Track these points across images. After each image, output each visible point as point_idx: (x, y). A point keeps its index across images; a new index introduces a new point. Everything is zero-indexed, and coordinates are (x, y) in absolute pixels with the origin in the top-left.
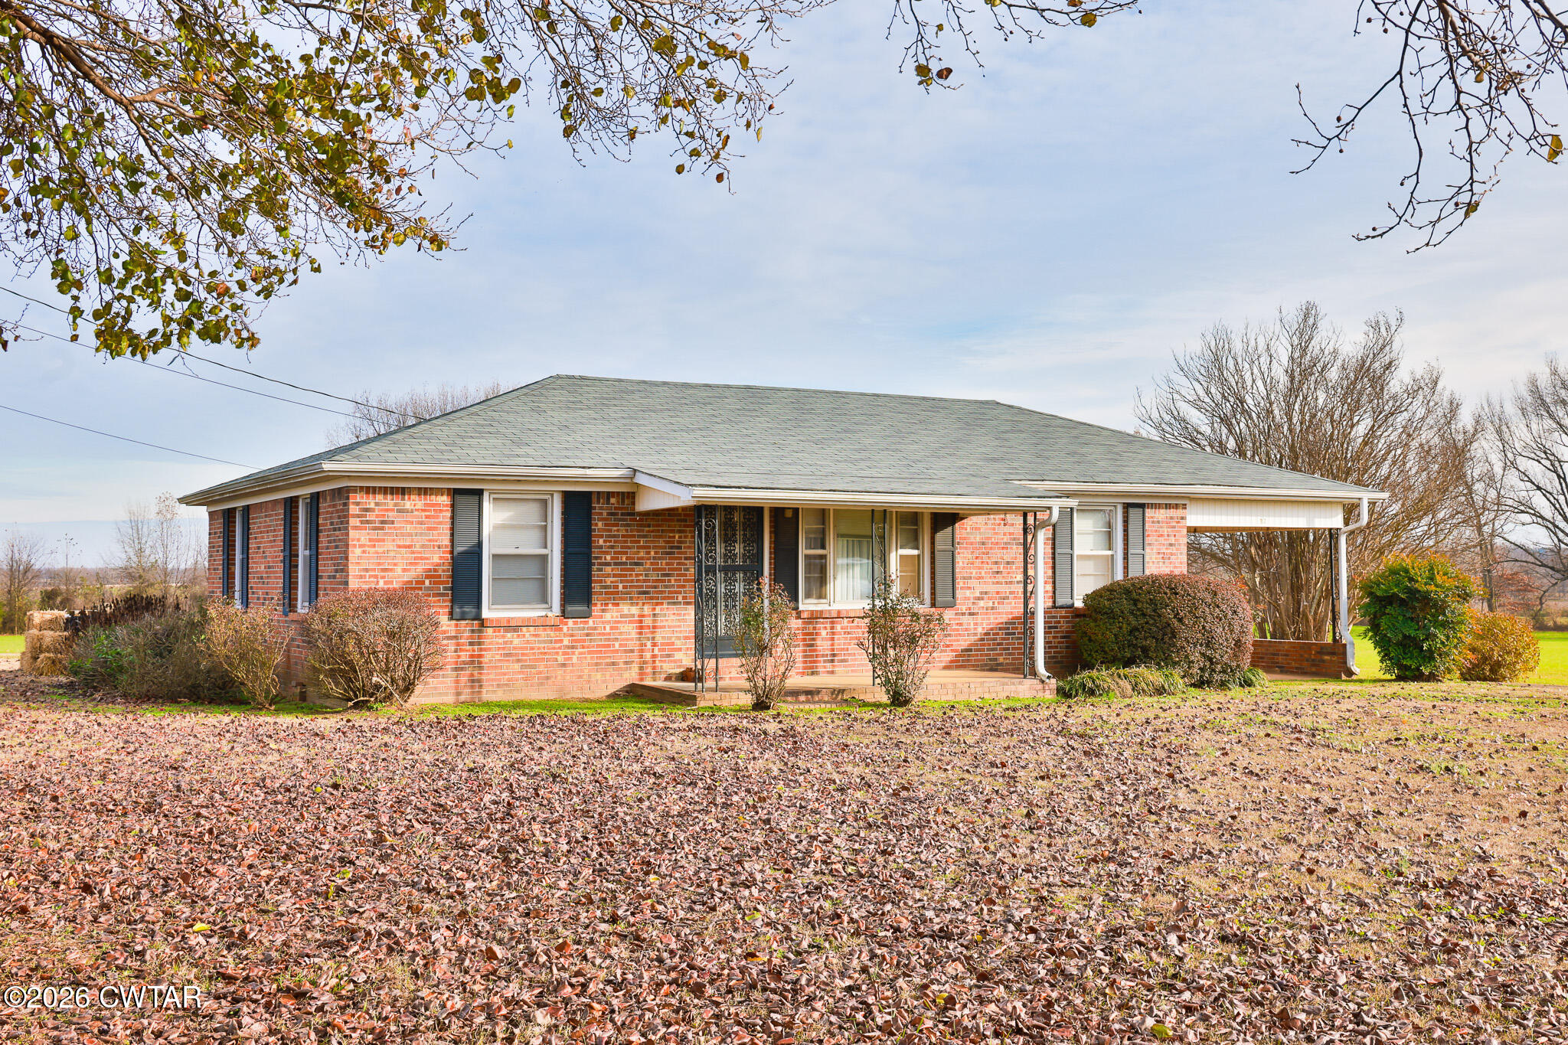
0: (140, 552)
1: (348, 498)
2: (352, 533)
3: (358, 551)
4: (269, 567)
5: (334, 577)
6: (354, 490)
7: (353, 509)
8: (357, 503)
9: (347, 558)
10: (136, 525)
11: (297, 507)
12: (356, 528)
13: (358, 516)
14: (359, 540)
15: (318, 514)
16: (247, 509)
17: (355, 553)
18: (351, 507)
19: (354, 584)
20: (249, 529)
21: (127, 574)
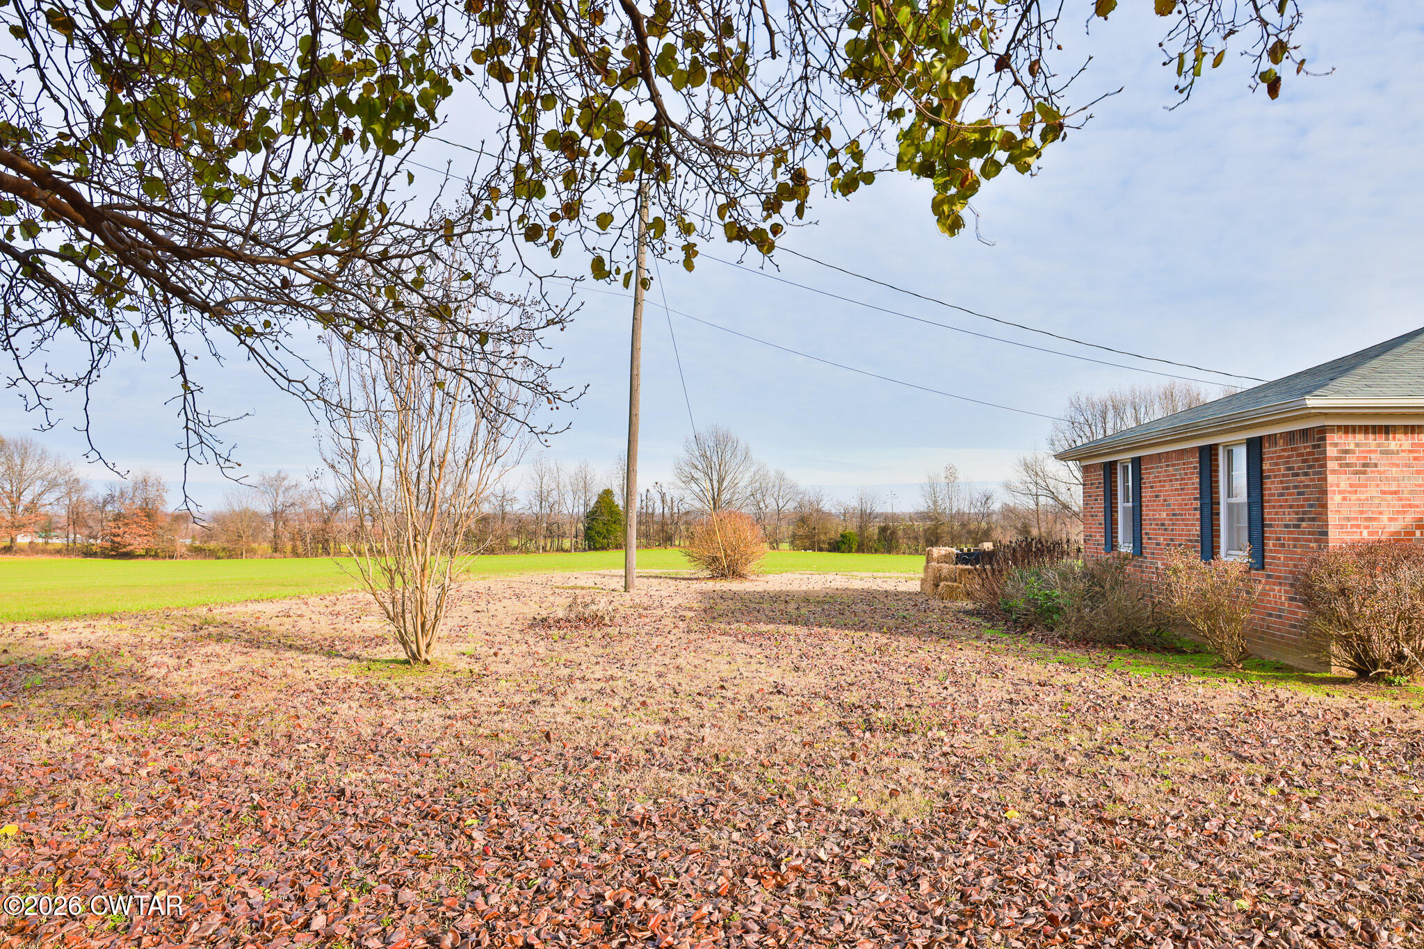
0: (935, 502)
1: (1324, 439)
2: (1331, 478)
3: (1338, 498)
4: (1174, 515)
5: (1298, 526)
6: (1332, 429)
7: (1331, 451)
8: (1335, 444)
9: (1325, 506)
10: (933, 486)
11: (1217, 455)
12: (1334, 472)
13: (1337, 459)
14: (1338, 486)
15: (1262, 460)
16: (1137, 462)
17: (1334, 500)
18: (1328, 448)
19: (1336, 537)
20: (1141, 479)
21: (923, 516)
